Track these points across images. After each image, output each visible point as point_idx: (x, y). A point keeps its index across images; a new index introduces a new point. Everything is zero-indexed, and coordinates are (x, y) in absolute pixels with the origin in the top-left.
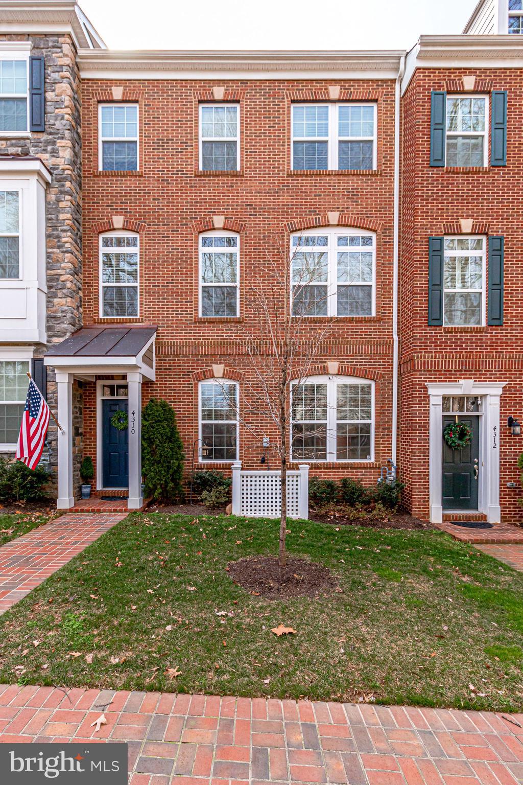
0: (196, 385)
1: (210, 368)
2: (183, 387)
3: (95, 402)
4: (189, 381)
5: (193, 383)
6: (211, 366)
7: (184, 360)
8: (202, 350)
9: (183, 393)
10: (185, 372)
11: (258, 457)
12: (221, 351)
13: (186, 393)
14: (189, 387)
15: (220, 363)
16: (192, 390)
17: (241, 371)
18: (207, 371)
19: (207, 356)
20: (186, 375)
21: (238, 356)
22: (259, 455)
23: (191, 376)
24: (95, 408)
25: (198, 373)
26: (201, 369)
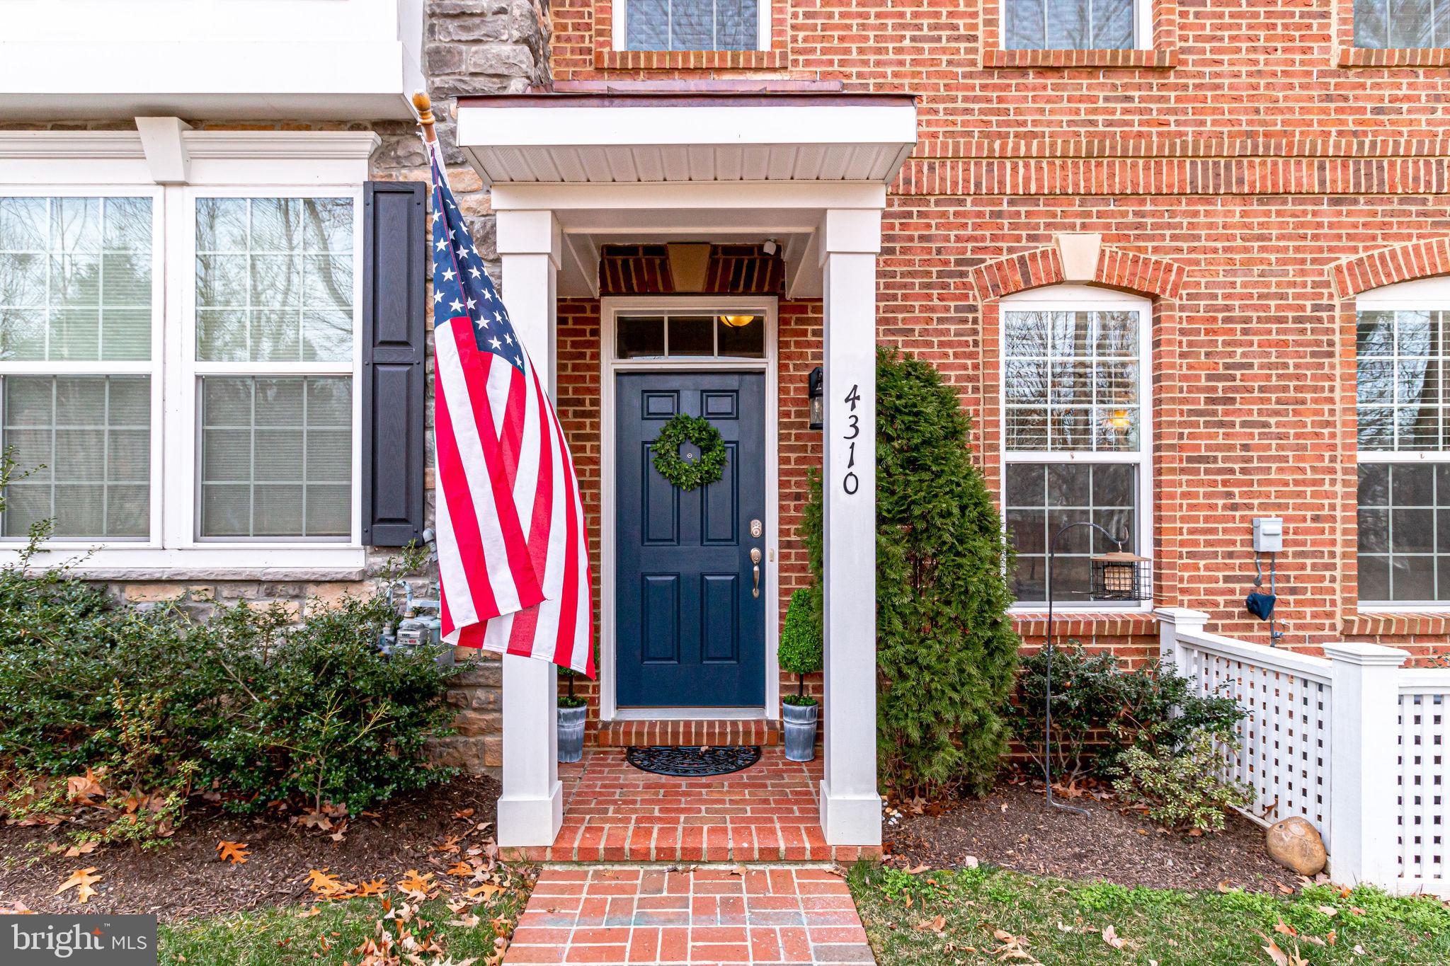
0: (993, 309)
1: (1041, 247)
2: (940, 320)
3: (596, 379)
4: (966, 297)
5: (980, 304)
6: (1048, 238)
7: (944, 214)
8: (1014, 178)
9: (941, 344)
10: (947, 263)
11: (1232, 592)
12: (1087, 180)
13: (950, 344)
14: (965, 321)
15: (1084, 227)
16: (975, 332)
17: (1166, 259)
18: (1033, 257)
19: (1028, 197)
20: (951, 274)
21: (1153, 203)
22: (1237, 586)
23: (971, 279)
24: (596, 402)
25: (999, 266)
26: (1010, 250)
